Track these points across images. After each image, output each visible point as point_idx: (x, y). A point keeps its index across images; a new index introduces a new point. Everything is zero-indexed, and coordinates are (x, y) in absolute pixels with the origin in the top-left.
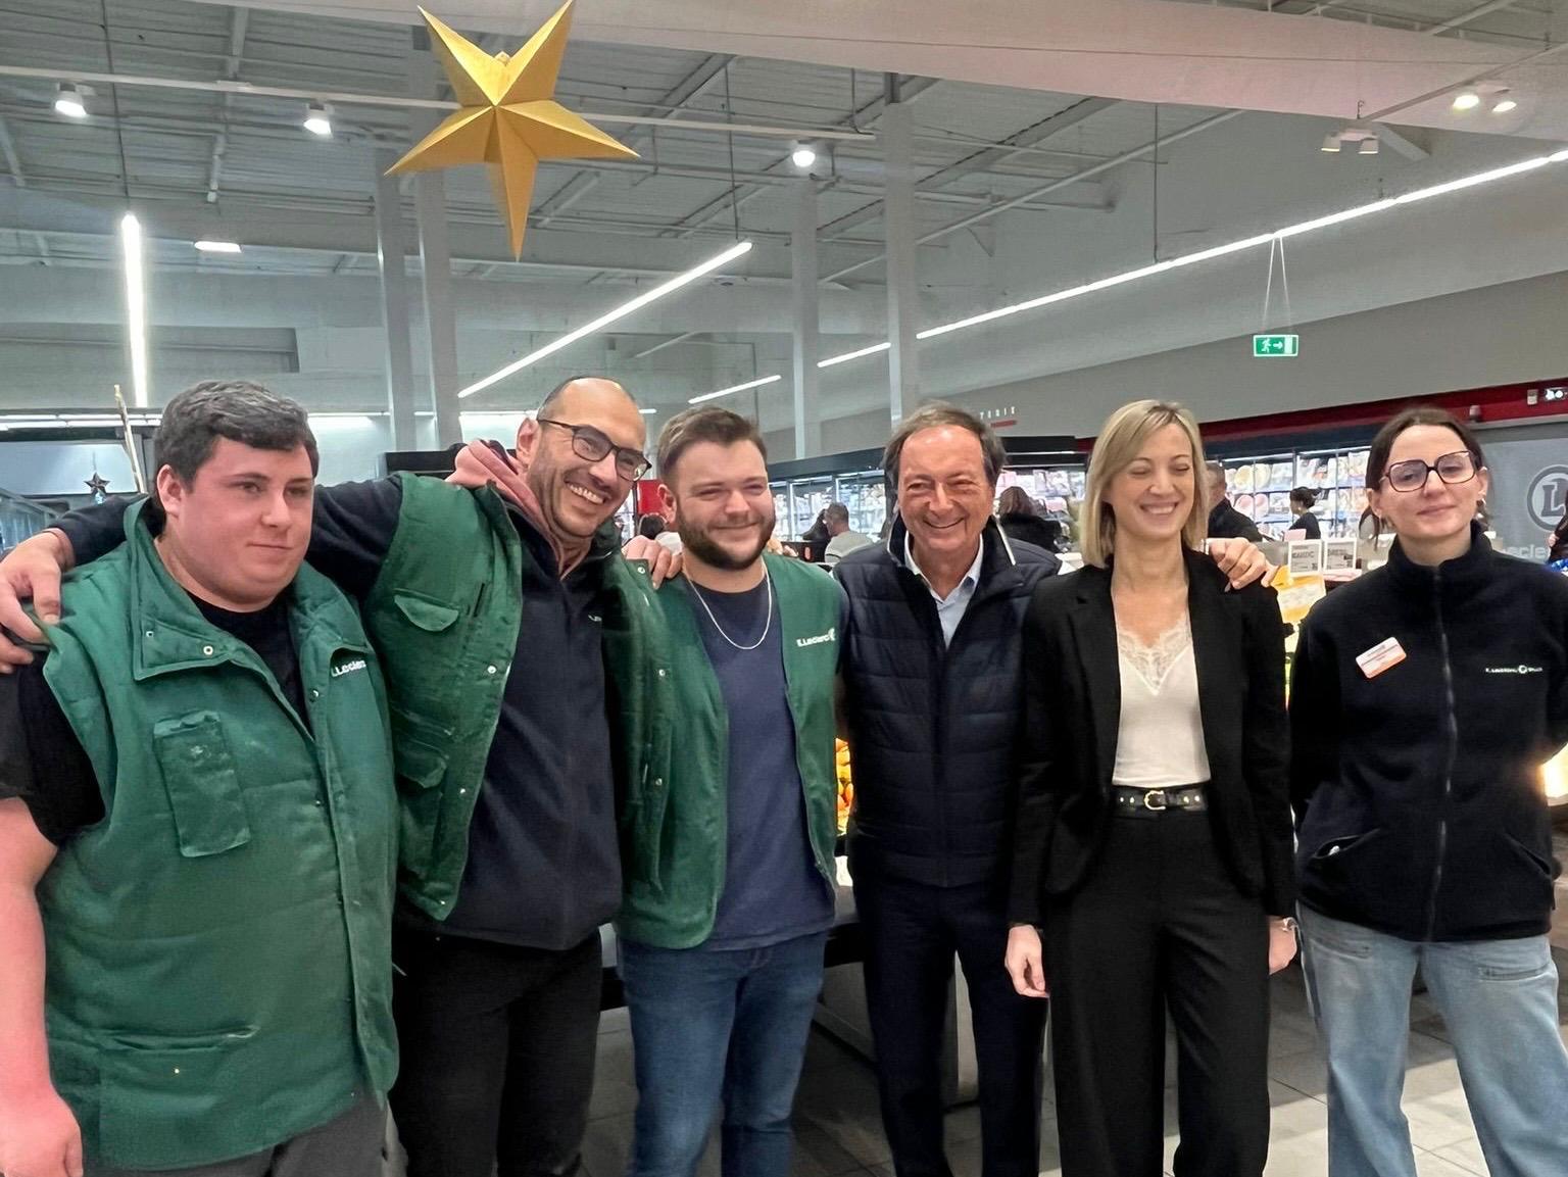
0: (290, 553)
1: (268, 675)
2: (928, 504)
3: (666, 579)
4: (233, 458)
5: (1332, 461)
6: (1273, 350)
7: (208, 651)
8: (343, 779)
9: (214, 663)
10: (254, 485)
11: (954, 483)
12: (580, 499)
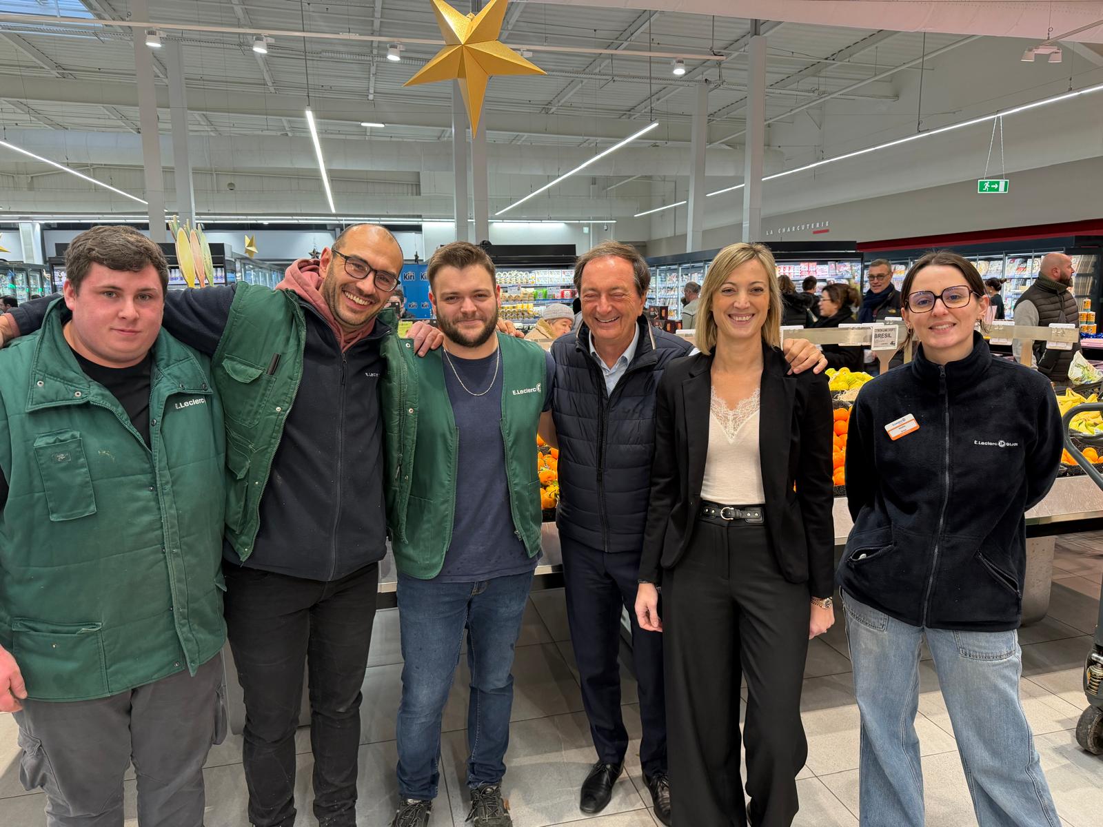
0: (141, 334)
1: (119, 410)
2: (596, 306)
3: (430, 349)
4: (101, 276)
5: (1029, 261)
6: (990, 189)
7: (78, 395)
8: (172, 475)
9: (81, 402)
10: (113, 293)
11: (612, 294)
12: (352, 302)
